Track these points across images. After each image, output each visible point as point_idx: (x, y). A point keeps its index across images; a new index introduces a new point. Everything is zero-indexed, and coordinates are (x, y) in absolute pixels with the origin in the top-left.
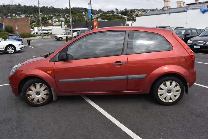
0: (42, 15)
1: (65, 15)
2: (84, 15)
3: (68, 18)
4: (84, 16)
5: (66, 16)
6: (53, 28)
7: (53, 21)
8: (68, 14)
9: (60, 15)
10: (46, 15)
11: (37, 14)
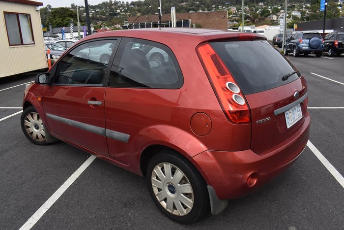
0: (263, 7)
1: (304, 6)
2: (340, 5)
3: (307, 11)
4: (340, 8)
5: (306, 7)
6: (270, 29)
7: (279, 17)
8: (309, 4)
9: (294, 6)
10: (270, 7)
11: (255, 4)
